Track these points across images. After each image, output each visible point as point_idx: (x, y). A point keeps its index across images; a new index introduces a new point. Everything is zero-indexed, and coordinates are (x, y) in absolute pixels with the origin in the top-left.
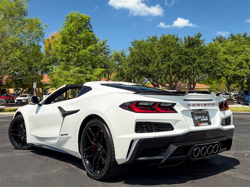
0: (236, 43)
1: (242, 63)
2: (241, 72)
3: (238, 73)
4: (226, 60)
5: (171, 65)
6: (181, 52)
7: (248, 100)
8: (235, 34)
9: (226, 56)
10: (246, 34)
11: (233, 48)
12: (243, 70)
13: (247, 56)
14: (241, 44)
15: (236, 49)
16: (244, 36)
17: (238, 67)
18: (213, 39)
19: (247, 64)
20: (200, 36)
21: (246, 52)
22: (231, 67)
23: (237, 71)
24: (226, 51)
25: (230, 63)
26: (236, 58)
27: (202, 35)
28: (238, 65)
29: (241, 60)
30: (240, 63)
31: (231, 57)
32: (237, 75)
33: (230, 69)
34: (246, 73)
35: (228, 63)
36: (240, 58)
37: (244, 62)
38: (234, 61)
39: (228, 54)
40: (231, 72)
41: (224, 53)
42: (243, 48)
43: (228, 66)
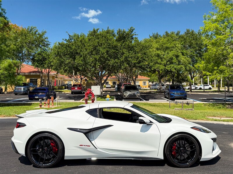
0: (168, 39)
1: (172, 59)
2: (170, 67)
3: (168, 68)
4: (158, 56)
5: (98, 58)
6: (109, 46)
7: (173, 95)
8: (169, 32)
9: (159, 52)
10: (179, 32)
11: (165, 44)
12: (172, 65)
13: (177, 52)
14: (173, 41)
15: (168, 45)
16: (177, 34)
17: (168, 63)
18: (150, 36)
19: (177, 59)
20: (133, 31)
21: (176, 48)
22: (162, 62)
23: (167, 66)
24: (158, 47)
25: (161, 59)
26: (168, 53)
27: (134, 29)
28: (169, 61)
29: (171, 56)
30: (170, 58)
31: (163, 53)
32: (167, 70)
33: (161, 64)
34: (175, 68)
35: (160, 58)
36: (171, 54)
37: (174, 57)
38: (165, 57)
39: (160, 50)
40: (162, 67)
41: (158, 49)
42: (175, 45)
43: (159, 61)
